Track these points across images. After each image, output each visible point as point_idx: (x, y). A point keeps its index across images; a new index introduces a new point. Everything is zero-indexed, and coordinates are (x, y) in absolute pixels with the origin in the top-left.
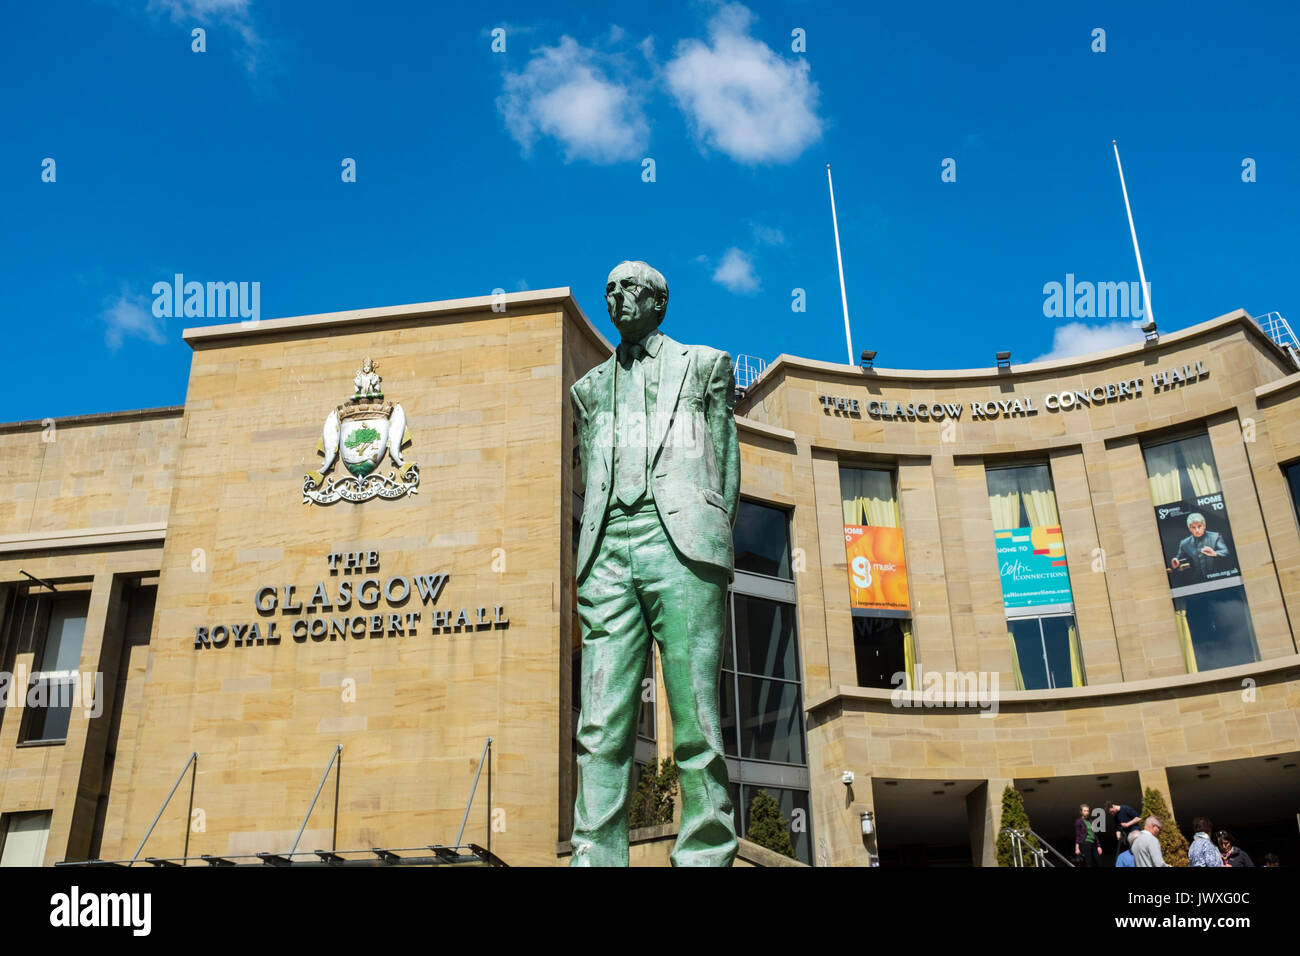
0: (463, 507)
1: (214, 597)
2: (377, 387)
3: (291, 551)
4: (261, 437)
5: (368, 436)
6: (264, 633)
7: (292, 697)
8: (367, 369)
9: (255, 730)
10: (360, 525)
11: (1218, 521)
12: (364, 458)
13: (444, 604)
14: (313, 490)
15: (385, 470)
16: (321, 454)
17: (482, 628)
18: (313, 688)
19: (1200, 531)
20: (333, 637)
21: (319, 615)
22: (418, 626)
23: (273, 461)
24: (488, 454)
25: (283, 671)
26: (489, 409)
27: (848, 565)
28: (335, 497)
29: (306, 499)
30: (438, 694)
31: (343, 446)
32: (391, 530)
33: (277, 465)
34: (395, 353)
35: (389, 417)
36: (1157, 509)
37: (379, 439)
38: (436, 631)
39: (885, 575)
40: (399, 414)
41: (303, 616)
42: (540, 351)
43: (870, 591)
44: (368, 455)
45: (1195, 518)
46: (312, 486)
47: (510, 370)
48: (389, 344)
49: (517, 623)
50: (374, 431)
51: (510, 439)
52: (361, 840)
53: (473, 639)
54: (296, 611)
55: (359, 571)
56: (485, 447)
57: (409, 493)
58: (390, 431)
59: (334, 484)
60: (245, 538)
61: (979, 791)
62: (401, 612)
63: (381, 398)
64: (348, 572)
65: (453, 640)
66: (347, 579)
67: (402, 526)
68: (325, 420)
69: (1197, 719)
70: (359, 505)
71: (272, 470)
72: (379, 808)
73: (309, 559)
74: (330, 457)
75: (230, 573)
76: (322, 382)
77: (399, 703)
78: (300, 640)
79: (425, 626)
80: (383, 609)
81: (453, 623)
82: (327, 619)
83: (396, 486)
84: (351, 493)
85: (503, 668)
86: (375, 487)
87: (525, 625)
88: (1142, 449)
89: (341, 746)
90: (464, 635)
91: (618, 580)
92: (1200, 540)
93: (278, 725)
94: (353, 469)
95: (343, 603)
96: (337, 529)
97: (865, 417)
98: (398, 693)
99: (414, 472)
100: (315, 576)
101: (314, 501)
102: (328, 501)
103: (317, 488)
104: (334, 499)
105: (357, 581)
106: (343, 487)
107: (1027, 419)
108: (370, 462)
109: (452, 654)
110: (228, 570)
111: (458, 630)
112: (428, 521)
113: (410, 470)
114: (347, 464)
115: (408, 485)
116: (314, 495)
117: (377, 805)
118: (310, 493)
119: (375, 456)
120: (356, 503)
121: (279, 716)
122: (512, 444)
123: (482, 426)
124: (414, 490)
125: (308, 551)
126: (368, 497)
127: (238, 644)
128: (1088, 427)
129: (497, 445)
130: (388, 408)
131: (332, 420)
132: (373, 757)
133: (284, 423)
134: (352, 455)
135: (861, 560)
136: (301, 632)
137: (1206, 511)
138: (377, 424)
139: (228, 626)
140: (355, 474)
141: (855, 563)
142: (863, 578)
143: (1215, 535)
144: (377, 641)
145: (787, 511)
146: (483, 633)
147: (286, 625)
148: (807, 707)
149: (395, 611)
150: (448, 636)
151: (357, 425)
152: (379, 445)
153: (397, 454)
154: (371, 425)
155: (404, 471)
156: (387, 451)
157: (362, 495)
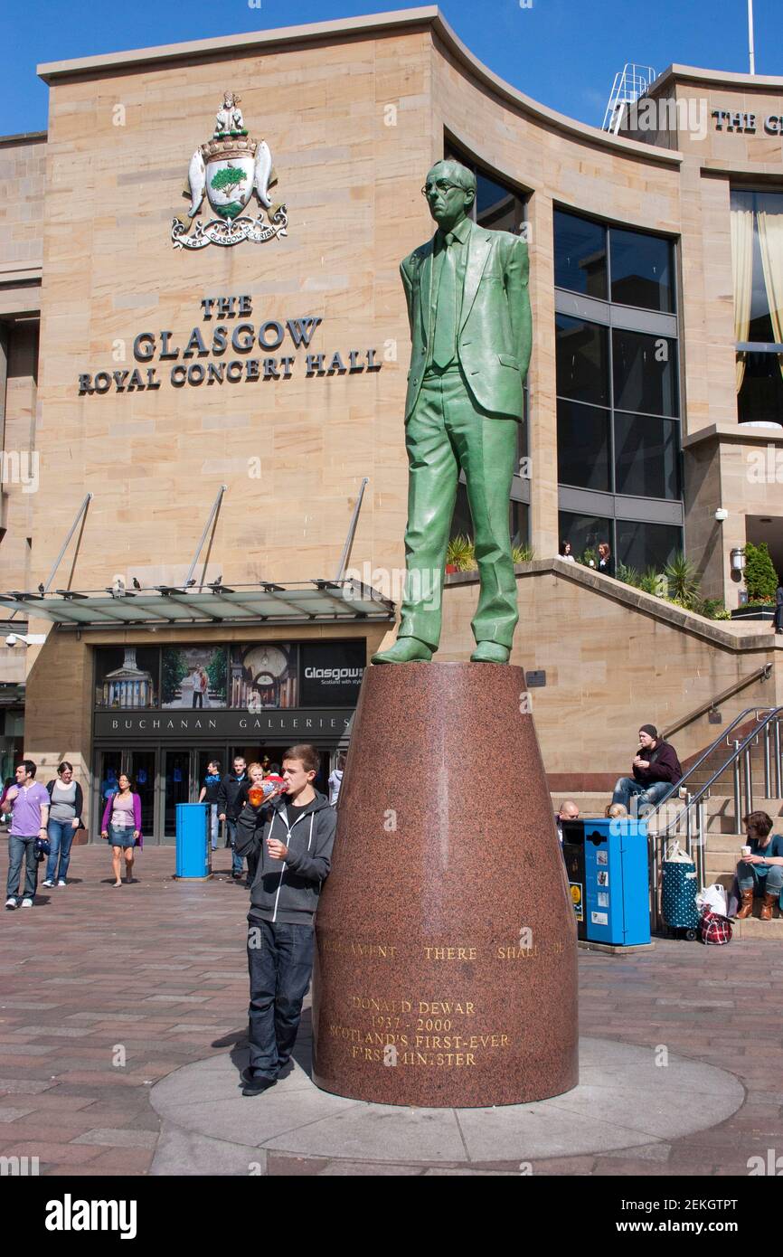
0: (334, 248)
1: (93, 345)
2: (240, 123)
3: (165, 298)
4: (126, 179)
5: (235, 176)
6: (145, 380)
7: (176, 440)
8: (229, 103)
9: (143, 472)
10: (231, 269)
12: (232, 199)
13: (316, 348)
14: (181, 234)
15: (252, 210)
16: (189, 195)
17: (356, 370)
18: (194, 432)
20: (211, 382)
21: (195, 360)
22: (292, 369)
23: (140, 205)
24: (357, 193)
25: (166, 416)
26: (358, 145)
28: (205, 241)
29: (177, 244)
30: (315, 436)
31: (210, 189)
32: (263, 273)
33: (147, 209)
34: (258, 86)
35: (254, 155)
37: (246, 179)
38: (310, 374)
40: (265, 151)
41: (180, 361)
42: (407, 79)
44: (235, 197)
46: (180, 230)
47: (377, 101)
48: (250, 75)
49: (391, 366)
50: (240, 171)
51: (380, 176)
52: (249, 573)
53: (348, 382)
54: (174, 357)
55: (232, 315)
56: (355, 185)
57: (278, 234)
58: (254, 168)
59: (203, 228)
60: (119, 285)
62: (276, 355)
63: (244, 134)
64: (221, 316)
65: (328, 384)
66: (221, 323)
67: (274, 269)
68: (190, 160)
70: (230, 248)
71: (140, 214)
72: (264, 544)
73: (184, 305)
74: (198, 198)
75: (107, 321)
76: (183, 118)
77: (278, 446)
78: (179, 385)
79: (299, 369)
80: (257, 354)
81: (326, 366)
82: (204, 363)
83: (265, 228)
84: (220, 236)
85: (377, 411)
86: (244, 230)
87: (398, 369)
89: (226, 486)
90: (336, 378)
91: (435, 425)
93: (164, 467)
94: (222, 211)
95: (218, 348)
96: (209, 274)
97: (761, 133)
98: (276, 437)
99: (282, 213)
100: (186, 321)
101: (185, 246)
102: (198, 245)
103: (186, 232)
104: (203, 243)
105: (231, 325)
106: (212, 230)
108: (238, 203)
109: (328, 396)
110: (105, 318)
111: (331, 373)
112: (299, 263)
113: (279, 211)
114: (215, 207)
115: (277, 227)
116: (185, 239)
117: (261, 541)
118: (179, 237)
119: (242, 197)
120: (226, 246)
121: (165, 458)
122: (380, 182)
123: (350, 163)
124: (284, 232)
125: (183, 297)
126: (238, 240)
127: (121, 389)
129: (366, 183)
130: (254, 145)
131: (198, 160)
132: (257, 496)
133: (149, 164)
134: (220, 197)
136: (179, 377)
138: (243, 163)
139: (109, 372)
140: (224, 216)
144: (252, 385)
145: (672, 239)
146: (356, 376)
147: (164, 370)
148: (684, 443)
149: (269, 355)
150: (323, 379)
151: (221, 166)
152: (246, 185)
153: (264, 195)
154: (237, 164)
155: (272, 212)
156: (255, 192)
157: (231, 238)
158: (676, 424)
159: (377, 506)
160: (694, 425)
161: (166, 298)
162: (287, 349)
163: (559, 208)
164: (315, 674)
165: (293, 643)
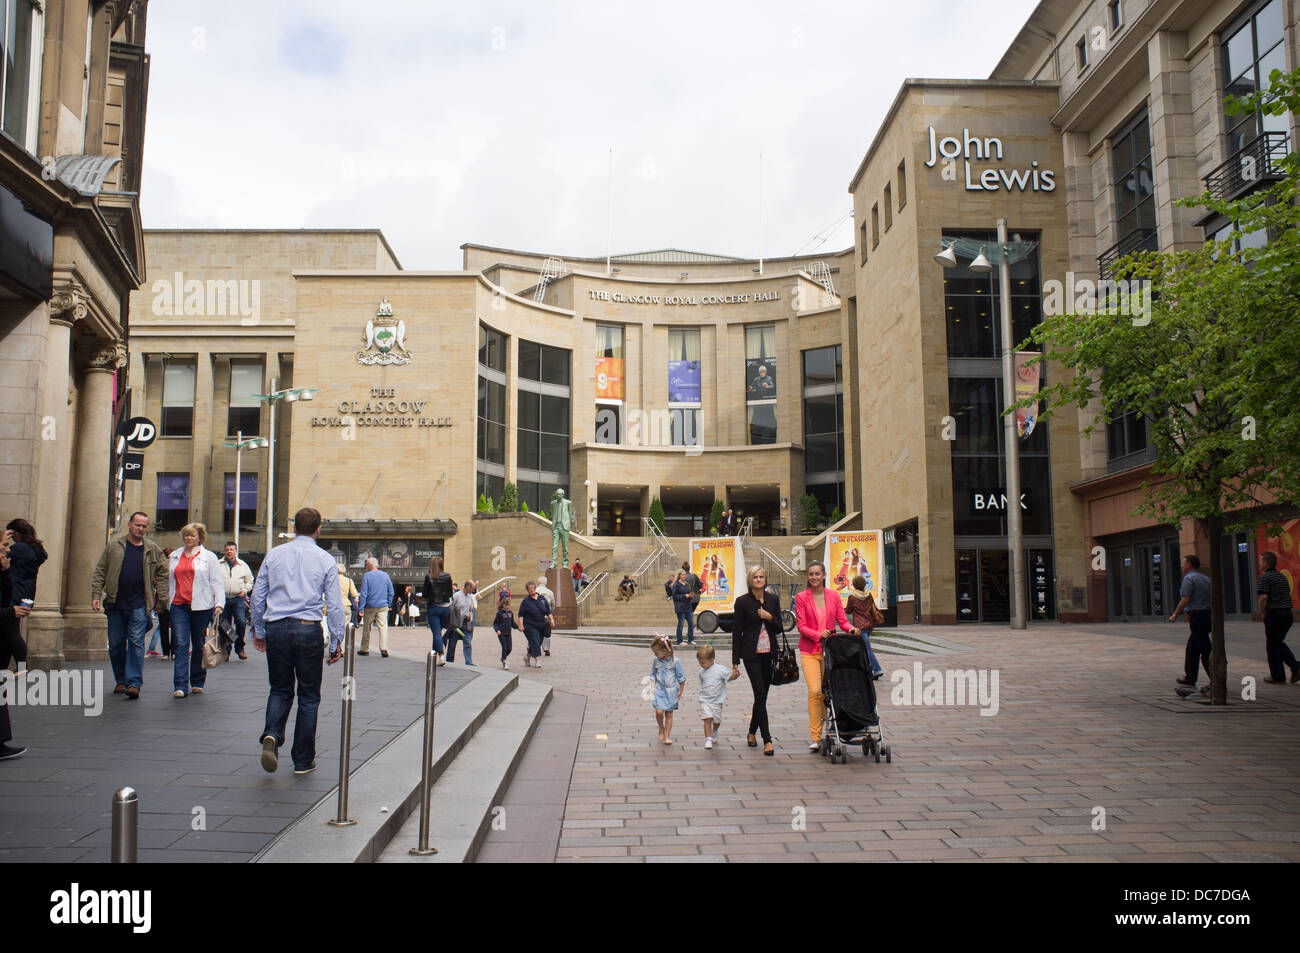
0: (432, 372)
2: (390, 311)
4: (335, 329)
5: (388, 335)
6: (343, 422)
8: (385, 301)
10: (385, 376)
11: (772, 371)
12: (386, 345)
13: (423, 415)
14: (362, 358)
16: (366, 340)
17: (440, 426)
18: (368, 447)
19: (763, 375)
20: (375, 426)
21: (368, 416)
22: (412, 423)
23: (341, 342)
24: (443, 348)
25: (353, 439)
26: (443, 326)
27: (597, 378)
28: (373, 362)
29: (359, 362)
30: (423, 453)
31: (376, 339)
32: (400, 380)
33: (345, 344)
34: (398, 295)
35: (396, 326)
36: (746, 360)
37: (393, 336)
38: (420, 427)
39: (613, 383)
40: (402, 325)
41: (361, 416)
42: (466, 300)
43: (606, 391)
44: (388, 345)
45: (763, 368)
46: (362, 356)
47: (452, 308)
48: (395, 289)
49: (455, 426)
50: (390, 332)
51: (453, 342)
53: (437, 431)
54: (357, 413)
55: (385, 397)
56: (441, 344)
57: (407, 363)
58: (398, 332)
59: (372, 356)
60: (332, 378)
61: (645, 490)
62: (405, 417)
63: (392, 316)
64: (380, 397)
65: (428, 431)
66: (380, 400)
67: (404, 378)
68: (366, 324)
69: (742, 465)
70: (385, 367)
71: (343, 346)
73: (363, 390)
74: (370, 343)
75: (326, 394)
76: (363, 305)
77: (406, 456)
78: (360, 426)
79: (415, 424)
80: (397, 416)
81: (427, 423)
82: (372, 417)
83: (401, 360)
84: (380, 361)
85: (450, 445)
86: (393, 359)
87: (459, 426)
88: (745, 329)
89: (380, 472)
90: (433, 430)
92: (763, 379)
93: (352, 461)
94: (382, 350)
95: (379, 411)
96: (375, 378)
97: (611, 302)
98: (405, 452)
100: (364, 399)
101: (363, 363)
102: (370, 364)
103: (364, 357)
105: (386, 402)
106: (376, 358)
107: (690, 308)
108: (389, 347)
109: (429, 436)
110: (324, 392)
111: (429, 427)
112: (415, 377)
113: (408, 353)
114: (378, 348)
115: (406, 360)
116: (364, 360)
117: (398, 497)
118: (360, 359)
119: (391, 345)
120: (383, 366)
121: (353, 458)
122: (453, 345)
123: (439, 334)
124: (409, 362)
125: (362, 386)
126: (388, 364)
127: (332, 425)
128: (720, 317)
129: (446, 344)
130: (396, 322)
131: (370, 325)
132: (394, 477)
133: (346, 323)
134: (380, 343)
135: (603, 375)
136: (361, 423)
137: (768, 366)
138: (392, 329)
139: (327, 418)
140: (382, 352)
141: (600, 376)
142: (603, 385)
143: (770, 378)
144: (394, 429)
145: (569, 352)
146: (441, 429)
147: (352, 420)
148: (571, 448)
149: (402, 416)
150: (426, 428)
151: (382, 329)
152: (392, 339)
153: (401, 344)
154: (389, 329)
155: (405, 353)
156: (396, 342)
157: (385, 362)
158: (568, 438)
159: (450, 484)
160: (577, 440)
161: (354, 386)
162: (410, 415)
163: (521, 340)
164: (420, 554)
165: (410, 540)
